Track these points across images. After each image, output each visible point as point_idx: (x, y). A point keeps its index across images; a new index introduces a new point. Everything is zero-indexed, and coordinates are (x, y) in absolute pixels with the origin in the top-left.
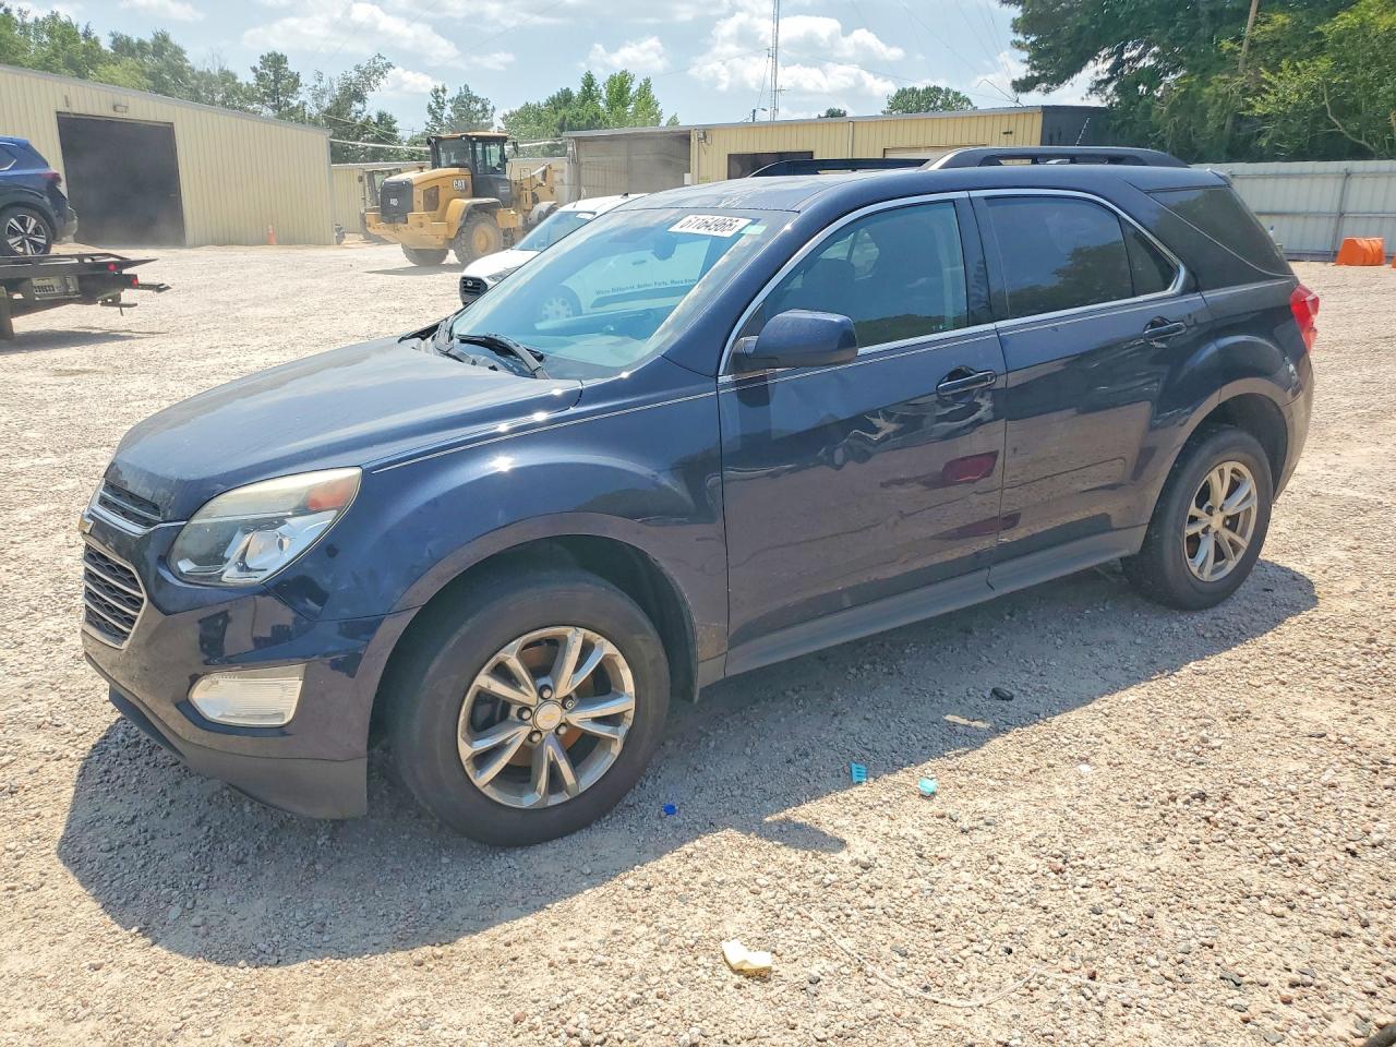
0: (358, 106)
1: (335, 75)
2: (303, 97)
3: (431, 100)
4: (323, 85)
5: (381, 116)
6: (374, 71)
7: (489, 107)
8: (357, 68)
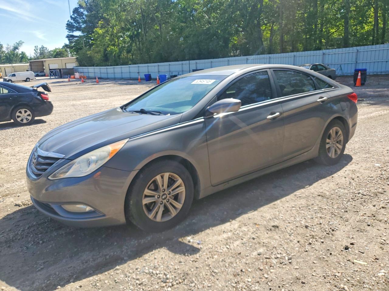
0: (17, 50)
1: (12, 45)
2: (4, 49)
3: (34, 48)
4: (9, 47)
5: (22, 52)
6: (20, 44)
7: (47, 49)
8: (16, 43)
